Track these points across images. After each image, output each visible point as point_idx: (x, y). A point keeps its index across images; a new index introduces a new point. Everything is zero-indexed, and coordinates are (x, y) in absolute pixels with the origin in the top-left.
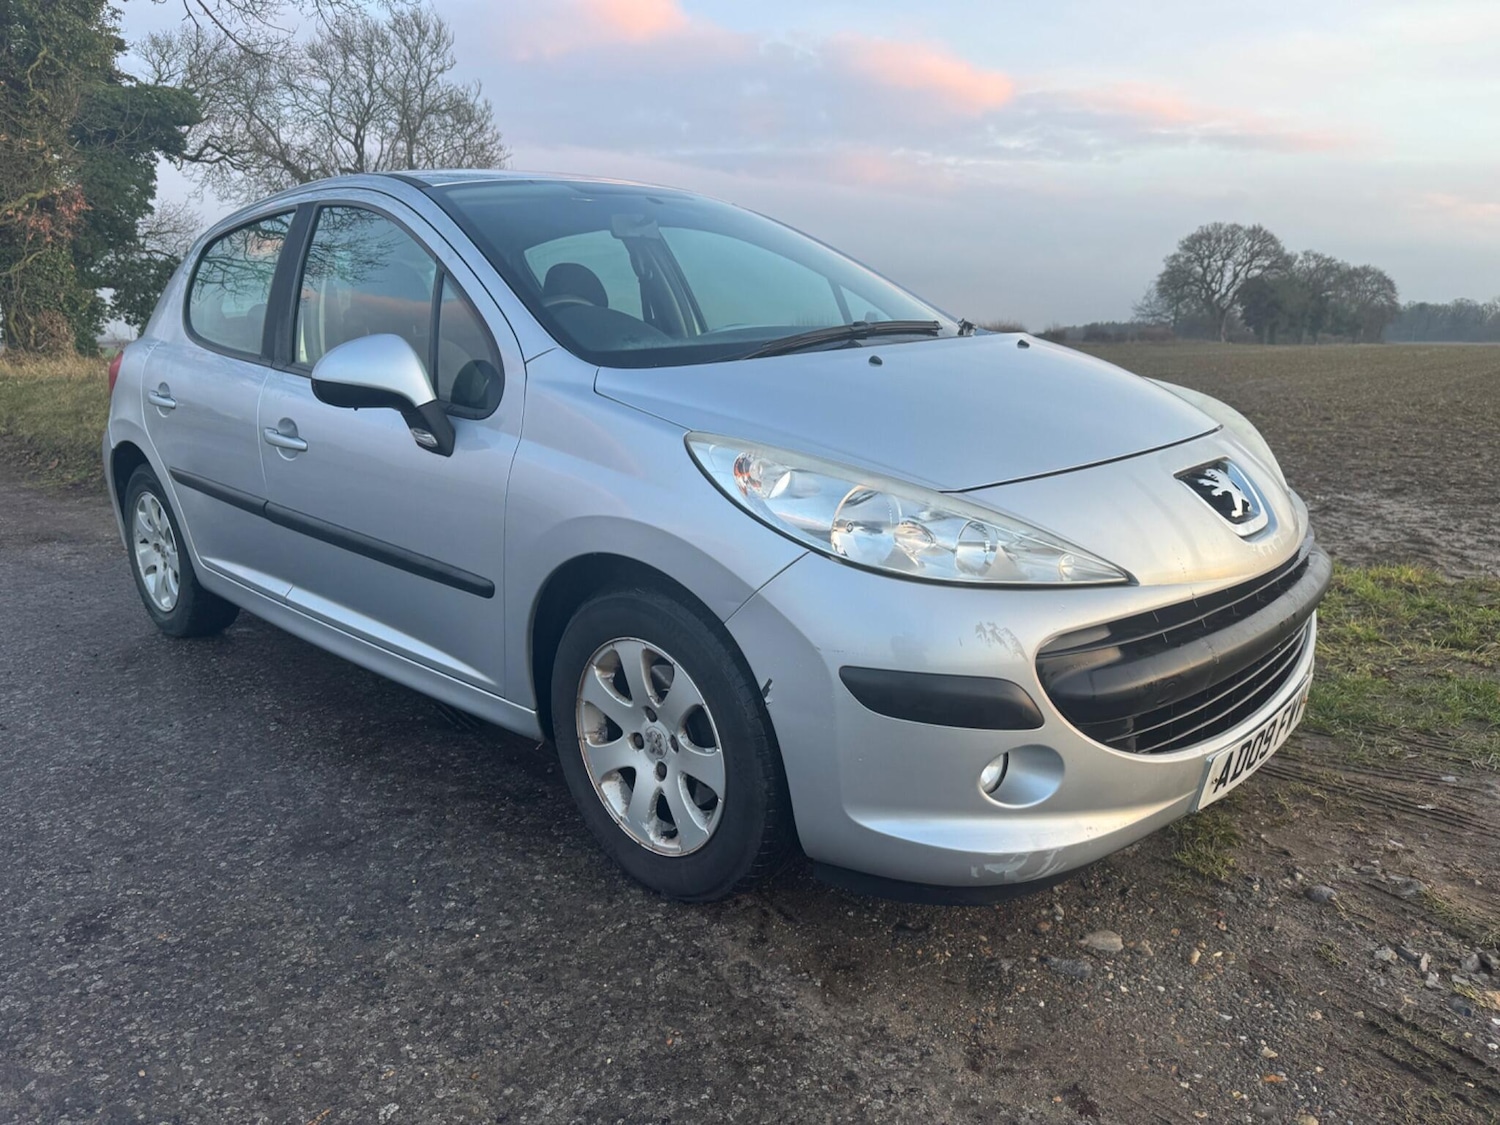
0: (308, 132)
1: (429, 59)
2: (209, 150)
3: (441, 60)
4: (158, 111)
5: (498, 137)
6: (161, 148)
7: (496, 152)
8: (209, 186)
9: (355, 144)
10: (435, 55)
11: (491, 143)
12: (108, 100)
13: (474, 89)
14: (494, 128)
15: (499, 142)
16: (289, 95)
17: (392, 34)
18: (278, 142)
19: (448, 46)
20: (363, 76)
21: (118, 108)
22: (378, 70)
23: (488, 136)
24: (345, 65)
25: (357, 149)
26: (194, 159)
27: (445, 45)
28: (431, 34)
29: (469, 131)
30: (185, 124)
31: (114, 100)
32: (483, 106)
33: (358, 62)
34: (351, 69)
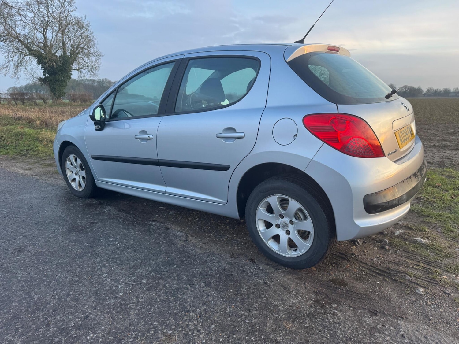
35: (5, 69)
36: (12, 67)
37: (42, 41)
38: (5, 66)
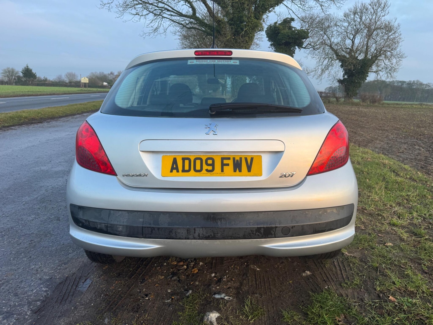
0: (339, 38)
1: (380, 12)
2: (308, 45)
3: (384, 12)
4: (298, 36)
5: (400, 35)
6: (297, 46)
7: (399, 40)
8: (310, 54)
9: (352, 40)
10: (383, 11)
11: (398, 37)
12: (287, 34)
13: (394, 20)
14: (400, 32)
15: (401, 37)
16: (336, 28)
17: (370, 7)
18: (330, 41)
19: (388, 7)
20: (359, 20)
21: (288, 36)
22: (364, 18)
23: (397, 35)
24: (354, 18)
25: (352, 42)
26: (305, 48)
27: (386, 8)
28: (382, 5)
29: (390, 34)
30: (304, 39)
31: (288, 34)
32: (397, 25)
33: (358, 17)
34: (356, 19)
35: (314, 72)
36: (320, 70)
37: (350, 47)
38: (315, 70)
